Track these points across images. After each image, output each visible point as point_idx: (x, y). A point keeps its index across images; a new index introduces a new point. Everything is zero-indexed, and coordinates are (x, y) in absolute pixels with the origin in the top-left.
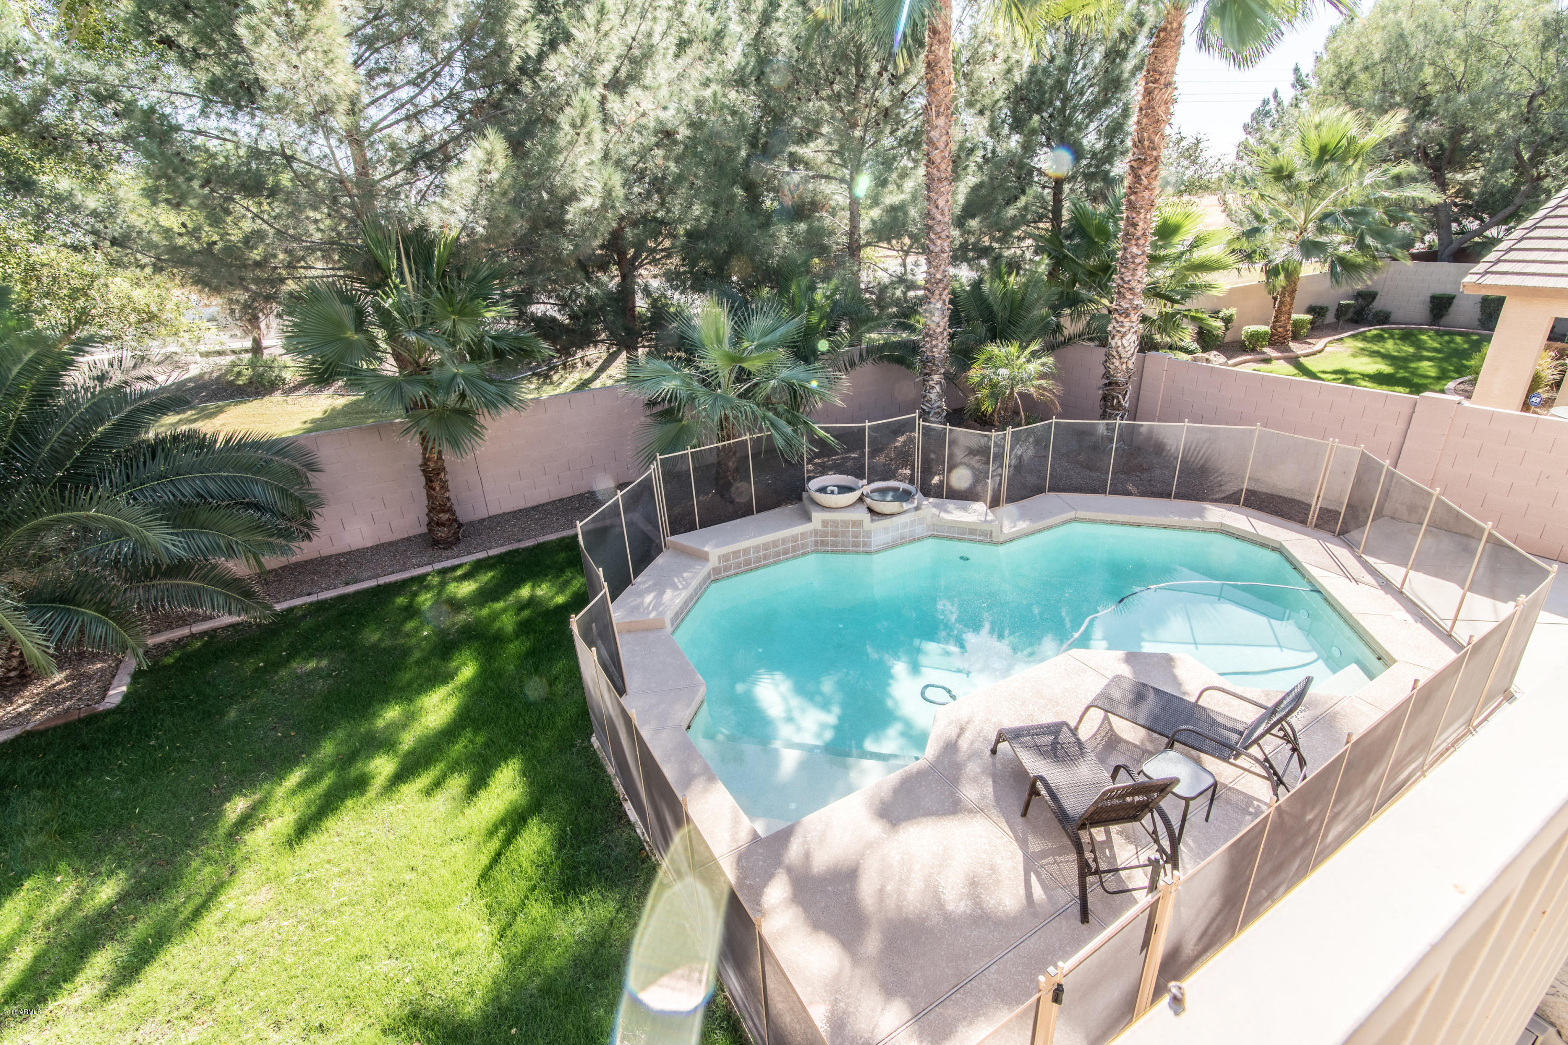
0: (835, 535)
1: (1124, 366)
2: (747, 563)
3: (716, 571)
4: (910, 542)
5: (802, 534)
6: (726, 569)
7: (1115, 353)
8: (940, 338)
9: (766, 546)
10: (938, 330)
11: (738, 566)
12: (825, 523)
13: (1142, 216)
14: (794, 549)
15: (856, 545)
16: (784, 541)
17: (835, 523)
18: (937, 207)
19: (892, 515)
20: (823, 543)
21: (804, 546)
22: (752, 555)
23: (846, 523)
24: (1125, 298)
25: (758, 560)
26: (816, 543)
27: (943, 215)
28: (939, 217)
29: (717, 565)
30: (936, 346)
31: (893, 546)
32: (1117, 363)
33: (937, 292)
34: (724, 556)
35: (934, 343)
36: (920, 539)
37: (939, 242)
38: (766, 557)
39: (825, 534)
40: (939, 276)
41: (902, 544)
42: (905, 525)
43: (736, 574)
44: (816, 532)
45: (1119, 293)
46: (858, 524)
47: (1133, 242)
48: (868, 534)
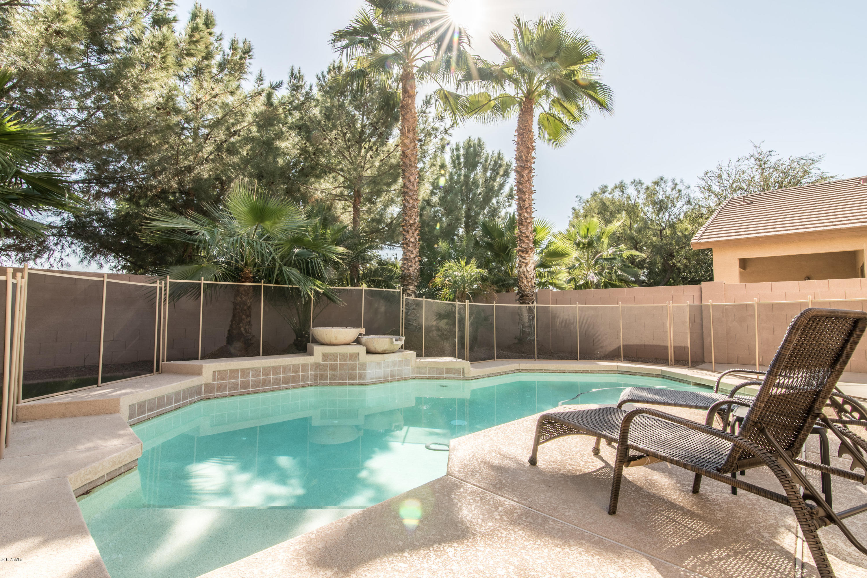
0: (333, 368)
1: (530, 284)
2: (245, 385)
3: (209, 388)
4: (399, 380)
5: (304, 366)
6: (220, 388)
7: (523, 276)
8: (414, 261)
9: (266, 371)
10: (412, 256)
11: (234, 387)
12: (325, 356)
13: (527, 196)
14: (295, 379)
15: (352, 377)
16: (286, 369)
17: (334, 356)
18: (409, 181)
19: (383, 353)
20: (323, 377)
21: (304, 378)
22: (250, 378)
23: (344, 356)
24: (524, 242)
25: (257, 384)
26: (316, 377)
27: (413, 186)
28: (411, 187)
29: (210, 380)
30: (411, 266)
31: (384, 380)
32: (525, 282)
33: (411, 232)
34: (219, 372)
35: (410, 264)
36: (406, 379)
37: (411, 201)
38: (265, 383)
39: (324, 367)
40: (411, 222)
41: (392, 381)
42: (394, 364)
43: (231, 396)
44: (316, 366)
45: (520, 240)
46: (355, 356)
47: (524, 211)
48: (363, 366)
